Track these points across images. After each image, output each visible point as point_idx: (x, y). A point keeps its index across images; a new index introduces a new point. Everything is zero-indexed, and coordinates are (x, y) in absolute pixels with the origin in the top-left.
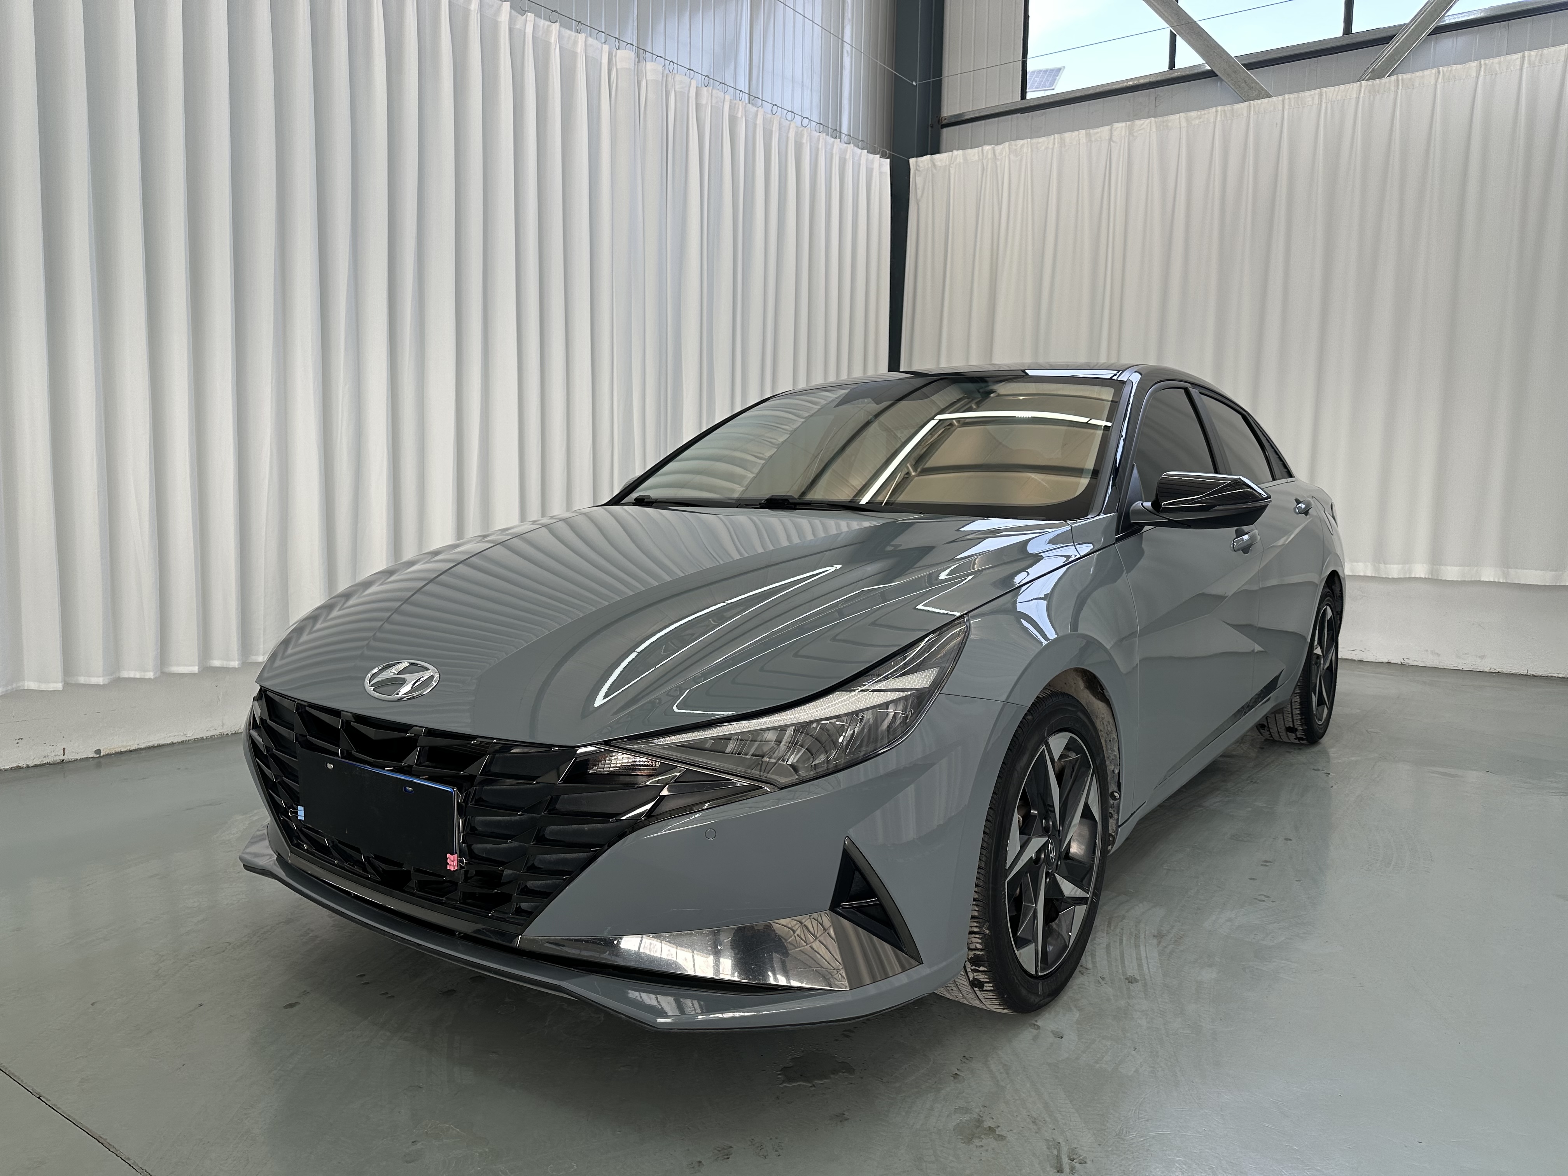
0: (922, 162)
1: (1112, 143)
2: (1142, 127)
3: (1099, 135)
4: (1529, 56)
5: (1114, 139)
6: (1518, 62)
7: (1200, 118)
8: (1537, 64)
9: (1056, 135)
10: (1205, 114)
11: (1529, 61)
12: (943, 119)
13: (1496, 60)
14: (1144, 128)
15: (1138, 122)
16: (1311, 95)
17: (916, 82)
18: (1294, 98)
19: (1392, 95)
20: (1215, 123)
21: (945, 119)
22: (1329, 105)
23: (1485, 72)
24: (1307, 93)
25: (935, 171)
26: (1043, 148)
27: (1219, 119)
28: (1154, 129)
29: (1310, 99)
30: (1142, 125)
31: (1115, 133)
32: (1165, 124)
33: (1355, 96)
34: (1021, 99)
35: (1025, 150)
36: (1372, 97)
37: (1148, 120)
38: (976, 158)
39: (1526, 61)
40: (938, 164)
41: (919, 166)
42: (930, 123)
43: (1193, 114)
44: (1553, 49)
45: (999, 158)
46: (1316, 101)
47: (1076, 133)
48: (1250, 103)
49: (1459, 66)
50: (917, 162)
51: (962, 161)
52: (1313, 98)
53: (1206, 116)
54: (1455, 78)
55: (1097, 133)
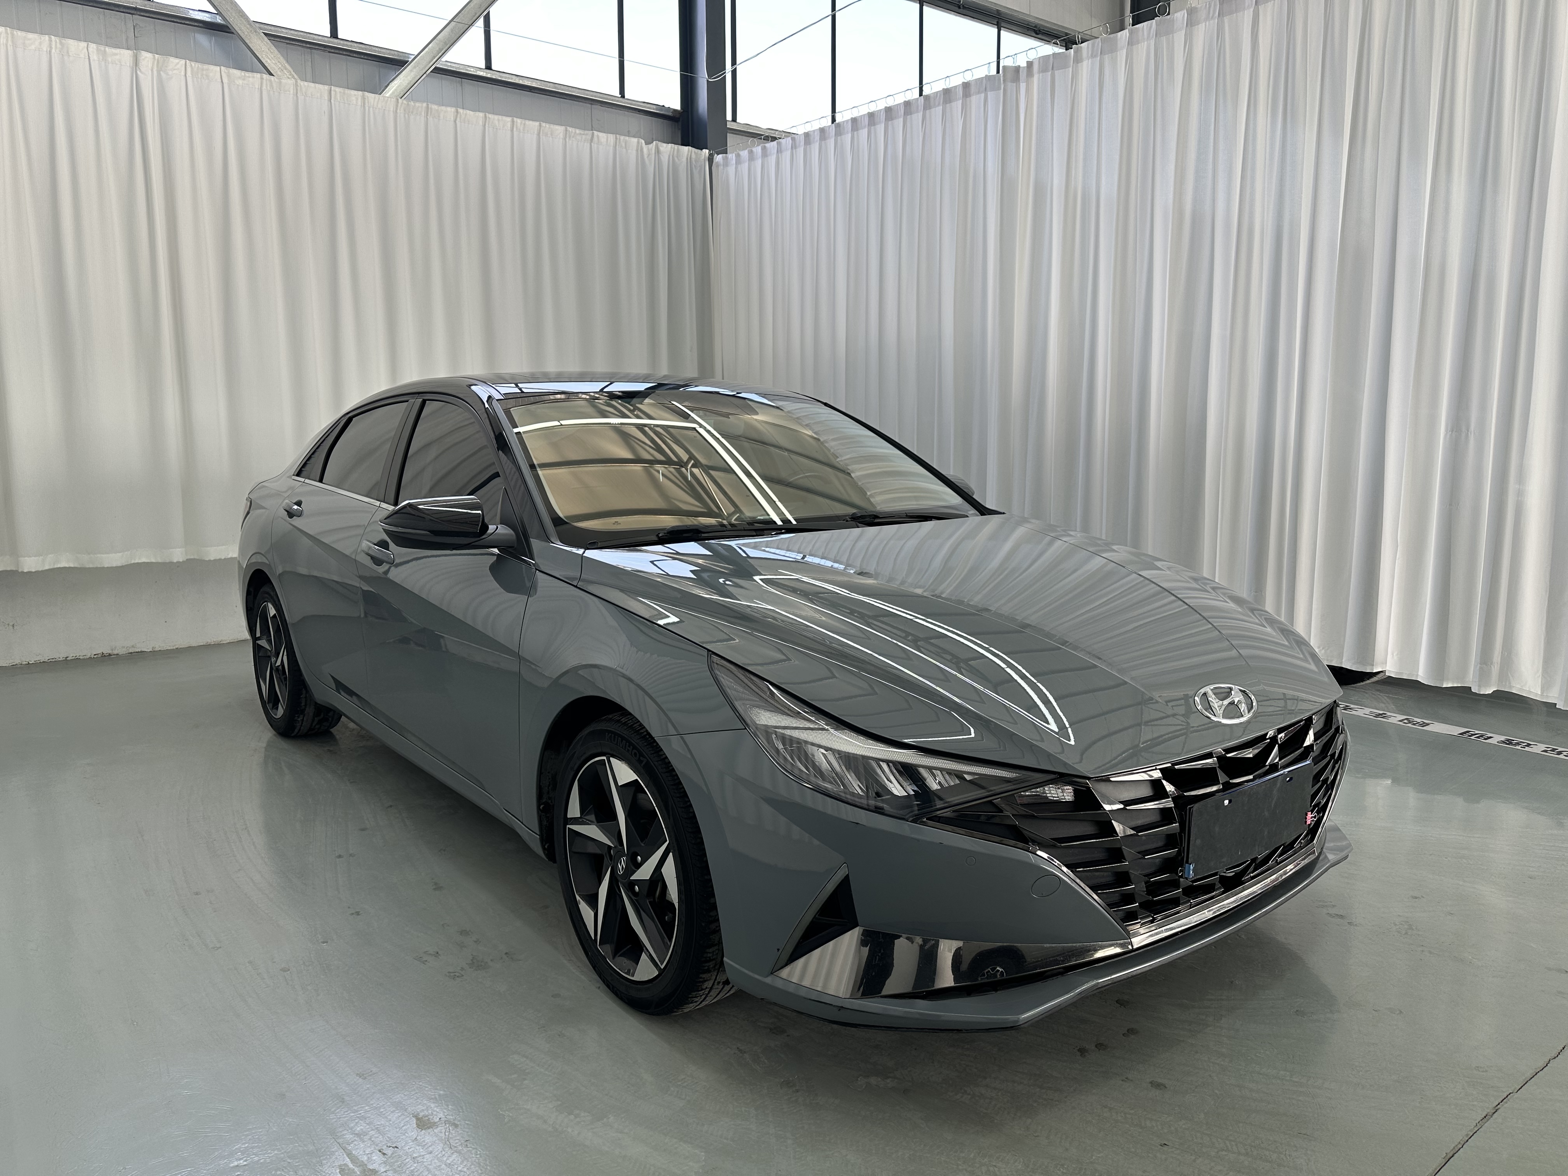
1: (138, 72)
3: (118, 57)
6: (509, 125)
8: (522, 131)
10: (249, 77)
13: (496, 117)
15: (173, 61)
16: (355, 95)
18: (340, 92)
22: (371, 109)
26: (33, 47)
27: (264, 87)
29: (354, 98)
30: (176, 65)
31: (141, 62)
32: (204, 72)
39: (515, 126)
44: (531, 122)
49: (471, 113)
52: (357, 99)
53: (251, 79)
54: (469, 122)
55: (116, 54)
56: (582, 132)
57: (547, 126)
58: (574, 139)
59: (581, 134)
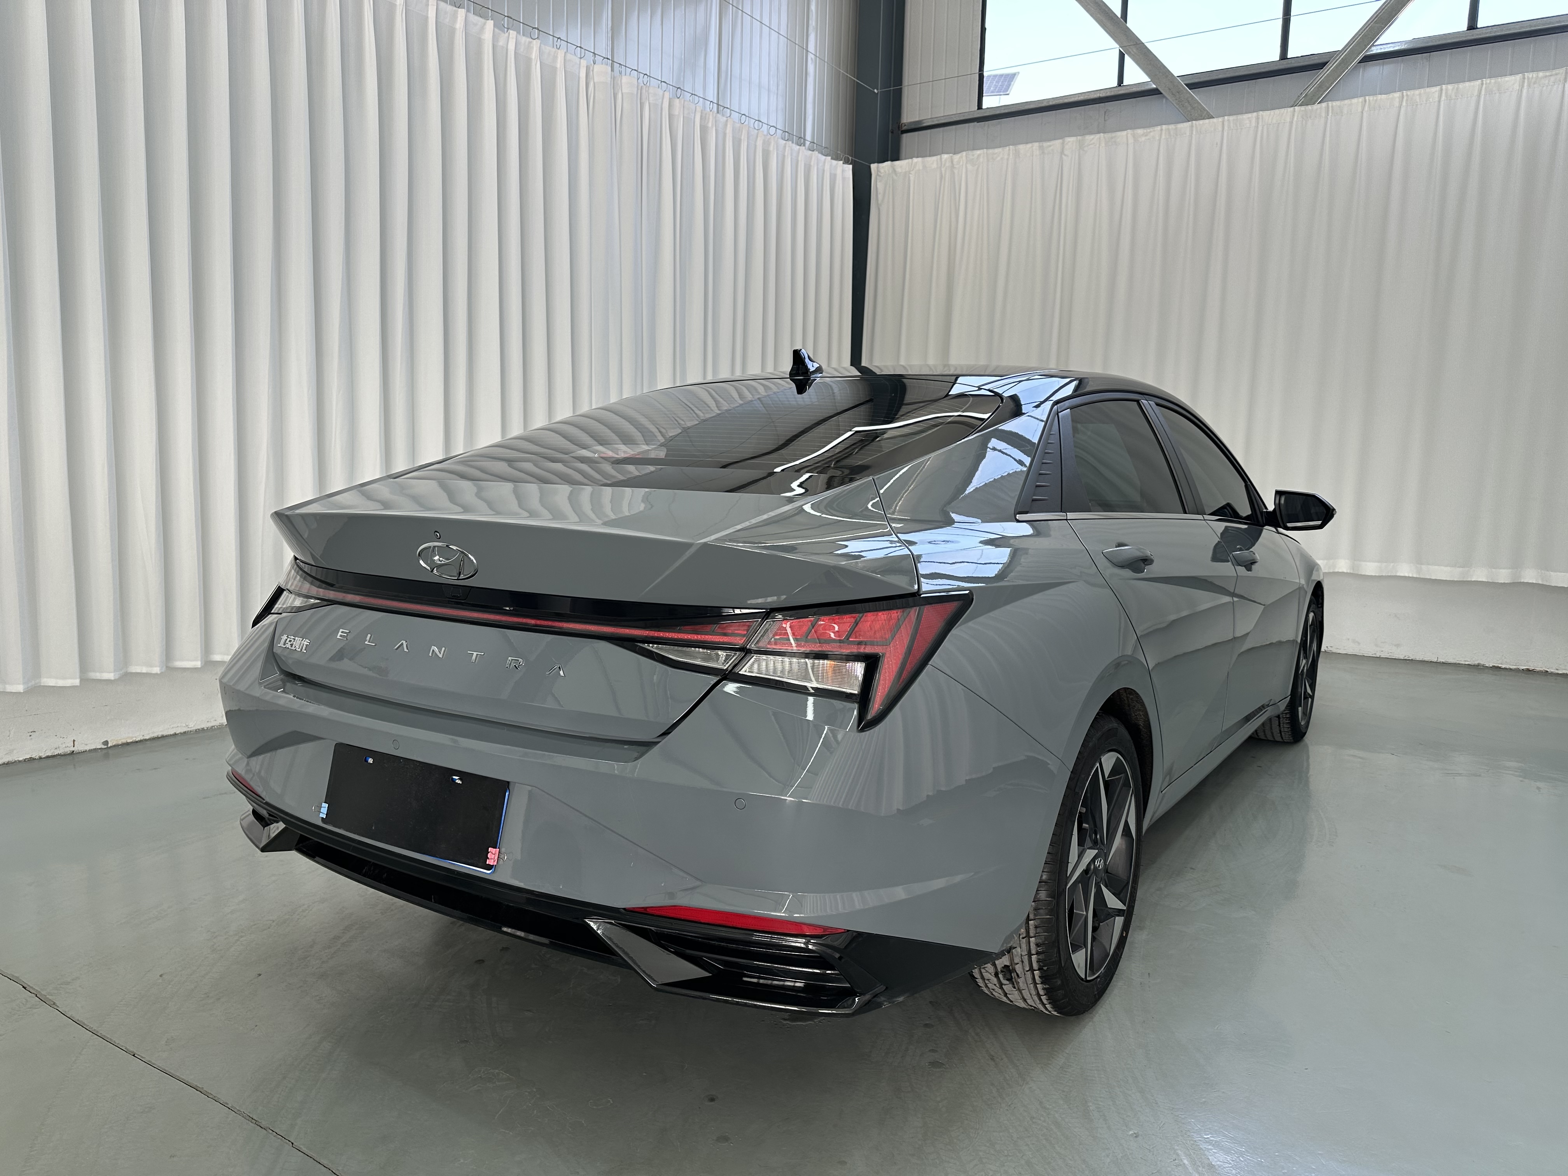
0: (883, 167)
1: (1063, 156)
2: (1092, 142)
3: (1051, 148)
4: (1447, 90)
5: (1066, 152)
6: (1436, 95)
7: (1146, 136)
8: (1454, 97)
9: (1011, 147)
10: (1151, 132)
11: (1446, 93)
12: (903, 125)
13: (1417, 92)
14: (1094, 143)
15: (1089, 138)
16: (1249, 118)
17: (877, 90)
18: (1233, 120)
19: (1323, 121)
20: (1160, 140)
21: (905, 125)
22: (1265, 127)
23: (1407, 103)
24: (1246, 116)
25: (895, 177)
26: (999, 158)
27: (1163, 137)
28: (1103, 145)
29: (1248, 122)
30: (1091, 141)
31: (1067, 147)
32: (1113, 140)
33: (1288, 120)
34: (978, 109)
35: (981, 160)
36: (1304, 121)
37: (1098, 136)
38: (935, 166)
39: (1444, 94)
40: (899, 170)
41: (880, 172)
42: (890, 129)
43: (1140, 131)
44: (1467, 84)
45: (957, 166)
46: (1254, 124)
47: (1029, 145)
48: (1192, 123)
49: (1384, 96)
50: (878, 167)
51: (921, 168)
52: (1250, 121)
53: (1152, 134)
54: (1380, 107)
55: (1050, 146)
56: (1548, 74)
57: (1493, 81)
58: (1535, 85)
59: (1546, 76)
